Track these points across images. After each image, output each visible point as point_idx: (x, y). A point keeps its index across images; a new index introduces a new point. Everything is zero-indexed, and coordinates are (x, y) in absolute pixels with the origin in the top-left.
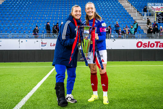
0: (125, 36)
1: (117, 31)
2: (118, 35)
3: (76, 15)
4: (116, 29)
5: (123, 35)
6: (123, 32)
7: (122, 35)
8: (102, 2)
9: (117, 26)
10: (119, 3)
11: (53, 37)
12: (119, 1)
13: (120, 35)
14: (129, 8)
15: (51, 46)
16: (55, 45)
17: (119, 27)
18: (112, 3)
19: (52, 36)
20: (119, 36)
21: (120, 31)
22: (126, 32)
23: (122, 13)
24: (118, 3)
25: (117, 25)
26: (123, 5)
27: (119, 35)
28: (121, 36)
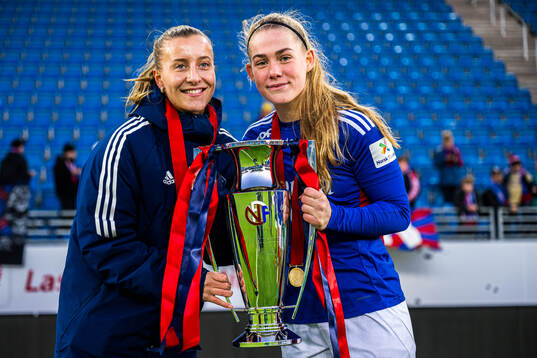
0: (501, 220)
1: (451, 193)
2: (459, 214)
3: (180, 88)
4: (442, 177)
5: (487, 214)
6: (489, 199)
7: (481, 214)
8: (350, 17)
9: (447, 162)
10: (459, 21)
11: (44, 232)
12: (456, 8)
13: (469, 213)
14: (515, 53)
15: (29, 288)
16: (57, 285)
17: (459, 164)
18: (409, 22)
19: (39, 228)
20: (461, 224)
21: (468, 188)
22: (507, 195)
23: (477, 82)
24: (447, 21)
25: (447, 151)
26: (480, 29)
27: (464, 218)
28: (474, 223)
